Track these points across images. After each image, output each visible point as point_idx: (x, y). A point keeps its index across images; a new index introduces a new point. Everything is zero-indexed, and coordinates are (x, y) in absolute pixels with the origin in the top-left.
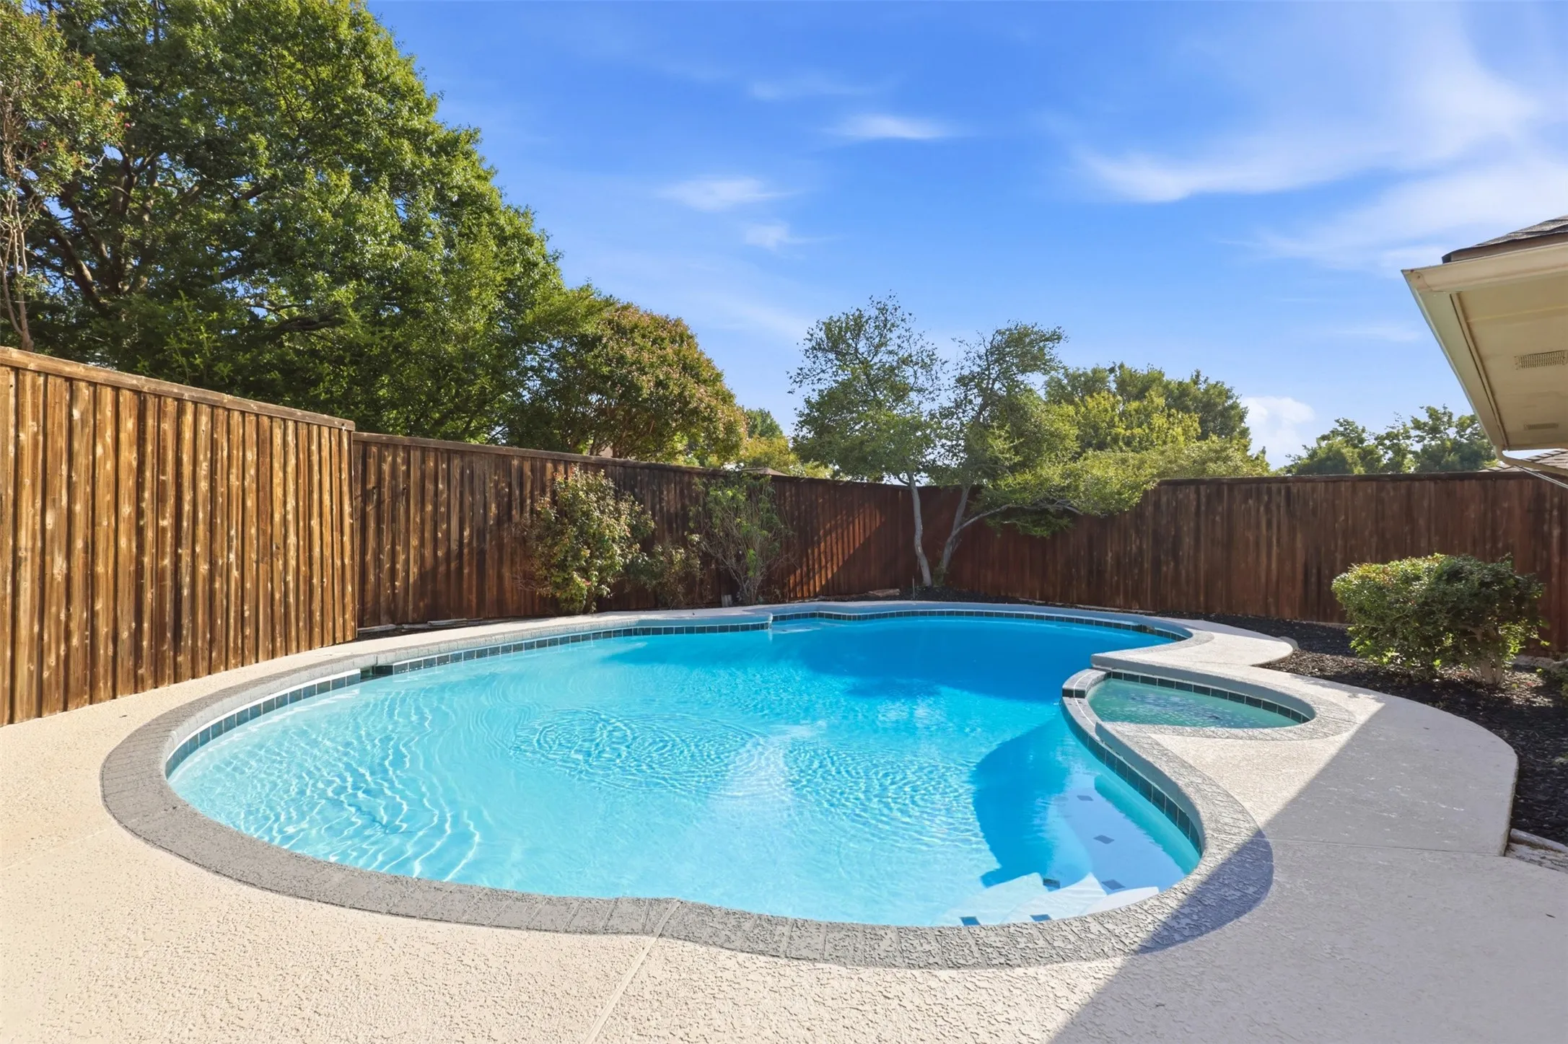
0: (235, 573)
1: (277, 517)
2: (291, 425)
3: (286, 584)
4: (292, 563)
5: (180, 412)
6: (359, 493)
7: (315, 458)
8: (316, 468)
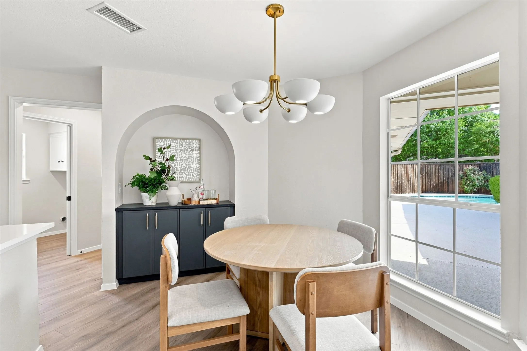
0: (404, 183)
1: (409, 177)
2: (411, 165)
3: (411, 185)
4: (411, 182)
5: (397, 166)
6: (424, 172)
7: (415, 169)
8: (415, 170)
